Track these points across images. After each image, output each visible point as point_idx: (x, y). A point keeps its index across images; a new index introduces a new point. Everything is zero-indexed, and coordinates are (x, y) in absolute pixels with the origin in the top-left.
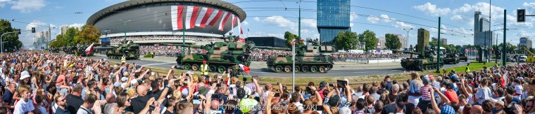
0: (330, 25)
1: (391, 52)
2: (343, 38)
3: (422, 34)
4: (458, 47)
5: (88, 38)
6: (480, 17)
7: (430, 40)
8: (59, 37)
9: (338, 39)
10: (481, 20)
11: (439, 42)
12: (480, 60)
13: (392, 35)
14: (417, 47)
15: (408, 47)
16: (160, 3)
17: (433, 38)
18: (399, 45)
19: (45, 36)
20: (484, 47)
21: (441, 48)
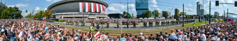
0: (141, 8)
1: (165, 18)
2: (146, 13)
3: (176, 11)
4: (191, 16)
5: (47, 15)
6: (199, 4)
7: (180, 13)
8: (37, 14)
9: (144, 14)
10: (199, 5)
11: (183, 14)
12: (199, 21)
13: (165, 12)
14: (174, 16)
15: (171, 16)
16: (75, 1)
17: (181, 12)
18: (168, 15)
19: (31, 13)
20: (201, 16)
21: (184, 16)
